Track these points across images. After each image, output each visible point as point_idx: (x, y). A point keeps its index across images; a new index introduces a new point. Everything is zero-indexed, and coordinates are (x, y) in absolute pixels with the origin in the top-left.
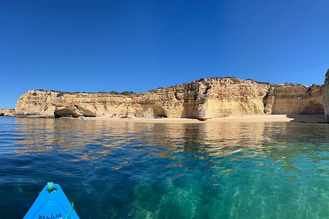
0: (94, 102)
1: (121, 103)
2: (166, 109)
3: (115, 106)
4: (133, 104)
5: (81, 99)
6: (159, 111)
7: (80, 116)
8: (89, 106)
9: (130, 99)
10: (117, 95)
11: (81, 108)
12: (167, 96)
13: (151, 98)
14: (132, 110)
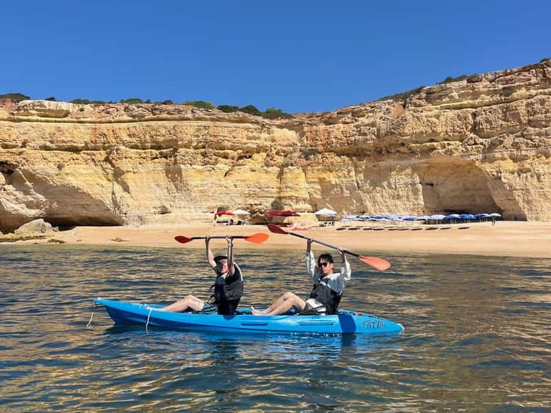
0: (107, 148)
1: (247, 154)
2: (506, 178)
3: (223, 165)
4: (306, 155)
5: (34, 130)
6: (449, 188)
7: (23, 220)
8: (82, 169)
9: (292, 135)
10: (232, 115)
11: (31, 177)
12: (509, 114)
13: (411, 127)
14: (301, 184)
